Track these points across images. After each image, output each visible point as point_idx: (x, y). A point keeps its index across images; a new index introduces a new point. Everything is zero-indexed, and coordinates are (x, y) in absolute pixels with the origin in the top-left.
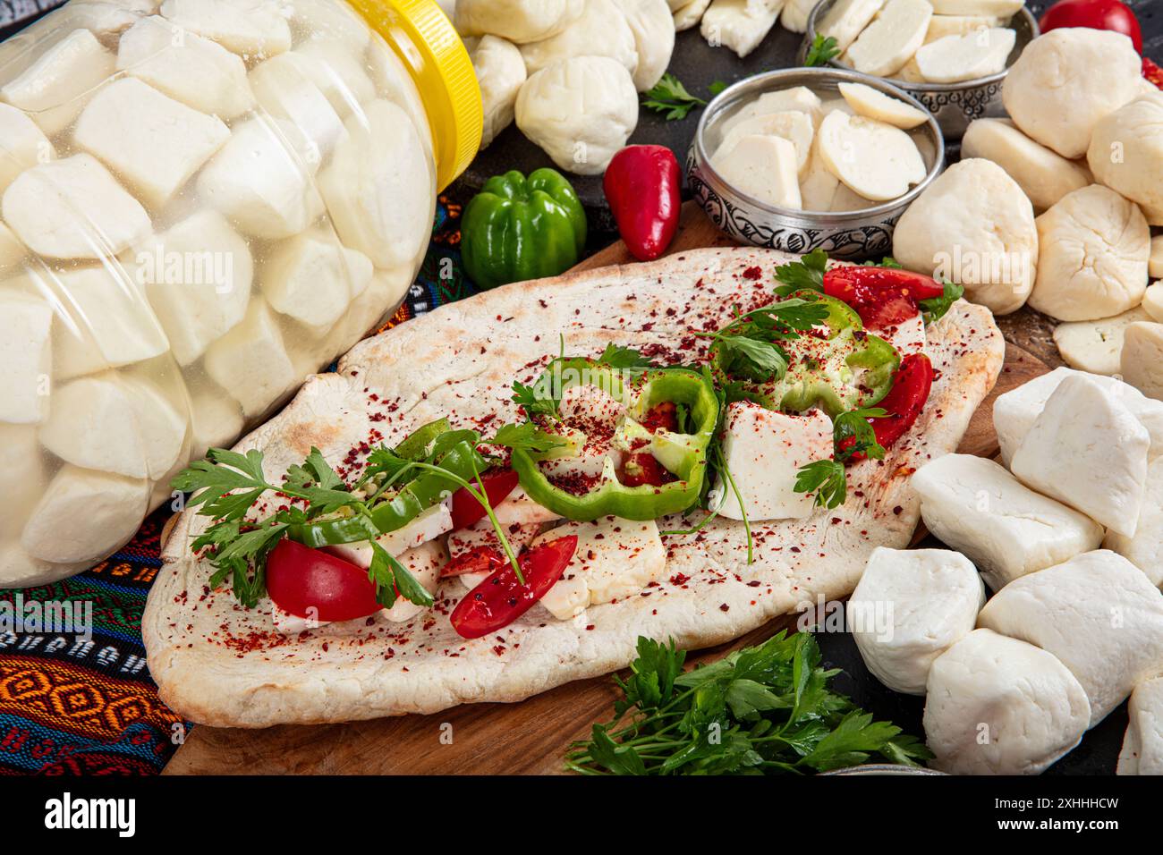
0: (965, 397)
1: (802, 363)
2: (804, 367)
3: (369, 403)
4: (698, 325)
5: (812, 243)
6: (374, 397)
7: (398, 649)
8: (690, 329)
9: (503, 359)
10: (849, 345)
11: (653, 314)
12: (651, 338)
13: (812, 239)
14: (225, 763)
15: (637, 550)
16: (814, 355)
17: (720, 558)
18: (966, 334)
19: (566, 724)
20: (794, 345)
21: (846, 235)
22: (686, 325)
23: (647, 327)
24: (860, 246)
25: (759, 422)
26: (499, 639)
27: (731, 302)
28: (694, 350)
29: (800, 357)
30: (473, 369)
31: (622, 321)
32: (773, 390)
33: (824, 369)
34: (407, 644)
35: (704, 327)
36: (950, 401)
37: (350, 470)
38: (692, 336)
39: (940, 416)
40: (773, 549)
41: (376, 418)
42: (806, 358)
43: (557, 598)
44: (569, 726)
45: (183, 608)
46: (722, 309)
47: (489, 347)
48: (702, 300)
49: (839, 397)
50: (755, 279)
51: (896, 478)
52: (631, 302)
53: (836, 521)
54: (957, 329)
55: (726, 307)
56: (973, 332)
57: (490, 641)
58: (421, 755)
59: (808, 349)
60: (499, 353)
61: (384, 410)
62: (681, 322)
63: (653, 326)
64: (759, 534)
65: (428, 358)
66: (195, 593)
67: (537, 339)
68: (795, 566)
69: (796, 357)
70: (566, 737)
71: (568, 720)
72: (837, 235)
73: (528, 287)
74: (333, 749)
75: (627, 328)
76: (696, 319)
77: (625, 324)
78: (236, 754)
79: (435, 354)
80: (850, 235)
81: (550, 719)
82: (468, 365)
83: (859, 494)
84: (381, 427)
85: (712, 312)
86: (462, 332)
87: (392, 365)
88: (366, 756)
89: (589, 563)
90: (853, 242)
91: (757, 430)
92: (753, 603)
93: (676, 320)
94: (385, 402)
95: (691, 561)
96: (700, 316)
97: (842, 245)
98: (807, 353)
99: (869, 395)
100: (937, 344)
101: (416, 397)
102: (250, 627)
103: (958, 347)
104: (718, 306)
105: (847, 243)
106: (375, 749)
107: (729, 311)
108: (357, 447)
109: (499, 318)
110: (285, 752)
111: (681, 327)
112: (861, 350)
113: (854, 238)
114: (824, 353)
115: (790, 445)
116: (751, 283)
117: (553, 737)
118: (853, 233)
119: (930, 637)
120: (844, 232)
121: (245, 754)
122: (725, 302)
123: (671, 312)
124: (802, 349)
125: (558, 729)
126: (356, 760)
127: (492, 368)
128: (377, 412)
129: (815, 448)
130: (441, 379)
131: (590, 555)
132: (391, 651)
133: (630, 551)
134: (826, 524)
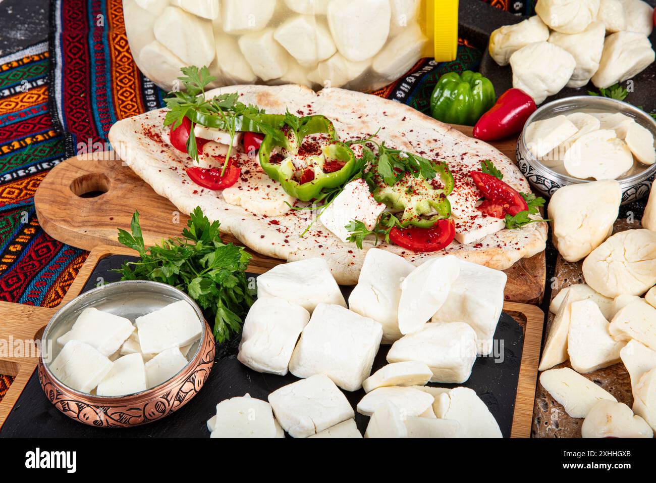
0: (465, 257)
1: (407, 187)
2: (406, 189)
3: (304, 106)
5: (529, 173)
6: (309, 106)
9: (362, 126)
10: (434, 196)
11: (431, 151)
13: (530, 171)
15: (269, 198)
16: (416, 189)
20: (412, 179)
21: (543, 179)
23: (422, 153)
24: (547, 189)
25: (356, 190)
26: (199, 189)
29: (409, 184)
30: (347, 121)
31: (418, 144)
32: (385, 189)
33: (412, 196)
36: (457, 255)
40: (315, 240)
41: (300, 112)
42: (411, 187)
43: (230, 192)
47: (364, 118)
48: (455, 159)
49: (405, 210)
52: (433, 141)
54: (513, 238)
56: (516, 244)
57: (196, 187)
59: (416, 184)
60: (363, 122)
61: (306, 112)
65: (340, 106)
67: (384, 128)
68: (308, 249)
69: (407, 183)
72: (540, 176)
75: (416, 148)
77: (418, 146)
80: (544, 180)
82: (350, 118)
86: (365, 107)
89: (253, 190)
90: (544, 184)
91: (353, 193)
92: (273, 244)
94: (310, 110)
95: (289, 221)
97: (539, 183)
98: (414, 185)
99: (418, 220)
100: (498, 237)
102: (159, 131)
103: (502, 244)
105: (542, 184)
109: (384, 113)
112: (436, 201)
113: (546, 183)
114: (421, 191)
115: (359, 208)
118: (546, 180)
120: (542, 177)
123: (437, 155)
124: (413, 183)
127: (354, 125)
128: (302, 111)
131: (256, 189)
132: (176, 169)
133: (267, 197)
134: (346, 250)
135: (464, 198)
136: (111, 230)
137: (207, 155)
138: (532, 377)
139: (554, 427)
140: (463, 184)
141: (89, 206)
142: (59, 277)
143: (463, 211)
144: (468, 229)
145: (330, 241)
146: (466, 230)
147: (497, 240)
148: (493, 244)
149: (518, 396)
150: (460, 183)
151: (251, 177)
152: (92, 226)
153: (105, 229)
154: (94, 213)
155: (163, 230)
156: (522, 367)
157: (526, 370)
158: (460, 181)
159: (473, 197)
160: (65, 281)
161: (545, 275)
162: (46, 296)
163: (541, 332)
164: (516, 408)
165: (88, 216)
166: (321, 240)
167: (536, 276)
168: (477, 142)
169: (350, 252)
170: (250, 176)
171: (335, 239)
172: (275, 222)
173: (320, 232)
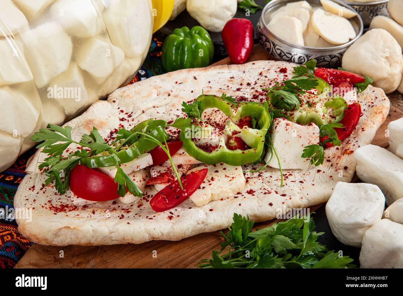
0: (374, 123)
1: (306, 104)
2: (307, 105)
3: (120, 114)
4: (260, 90)
5: (308, 60)
6: (122, 111)
7: (126, 215)
8: (257, 91)
9: (178, 99)
10: (326, 98)
11: (241, 85)
12: (240, 94)
13: (308, 58)
14: (46, 261)
15: (233, 178)
16: (311, 101)
17: (268, 184)
18: (374, 98)
20: (303, 96)
21: (322, 58)
22: (255, 90)
23: (238, 90)
24: (328, 63)
25: (288, 127)
26: (171, 213)
27: (274, 81)
28: (258, 99)
29: (305, 101)
30: (164, 102)
31: (228, 86)
32: (293, 114)
33: (315, 107)
34: (130, 213)
35: (263, 91)
36: (368, 125)
37: (110, 140)
38: (257, 94)
39: (364, 130)
40: (291, 181)
41: (122, 120)
42: (308, 102)
43: (197, 197)
44: (200, 253)
45: (32, 193)
46: (270, 84)
47: (172, 94)
48: (262, 80)
49: (322, 119)
50: (284, 73)
51: (345, 155)
52: (232, 79)
53: (319, 171)
54: (370, 96)
55: (272, 83)
56: (376, 98)
57: (167, 213)
58: (133, 262)
59: (309, 98)
60: (176, 96)
61: (126, 117)
62: (253, 88)
63: (241, 89)
64: (286, 175)
65: (146, 97)
66: (38, 187)
67: (192, 92)
68: (302, 189)
69: (304, 101)
70: (198, 257)
71: (199, 250)
72: (318, 57)
73: (189, 71)
74: (94, 257)
75: (230, 89)
76: (259, 87)
77: (229, 88)
78: (51, 257)
79: (149, 95)
80: (324, 58)
81: (192, 249)
82: (164, 100)
83: (329, 161)
84: (125, 123)
85: (266, 85)
86: (161, 87)
87: (130, 99)
88: (109, 261)
89: (212, 182)
90: (325, 61)
91: (287, 130)
92: (283, 203)
93: (251, 87)
94: (127, 114)
95: (256, 184)
96: (261, 86)
97: (320, 62)
98: (308, 100)
99: (334, 119)
100: (361, 102)
101: (140, 112)
102: (61, 202)
103: (370, 104)
104: (269, 83)
105: (323, 61)
106: (113, 258)
107: (273, 85)
108: (114, 131)
109: (176, 83)
110: (73, 258)
111: (253, 90)
112: (331, 100)
113: (326, 59)
114: (315, 101)
115: (300, 137)
116: (282, 74)
117: (193, 257)
118: (325, 57)
119: (364, 220)
120: (322, 56)
121: (55, 257)
122: (271, 81)
123: (249, 84)
124: (306, 98)
125: (195, 254)
126: (104, 263)
127: (172, 102)
128: (123, 117)
129: (311, 139)
130: (151, 105)
131: (212, 179)
132: (122, 215)
134: (315, 172)
145: (297, 175)
168: (254, 64)
172: (251, 192)
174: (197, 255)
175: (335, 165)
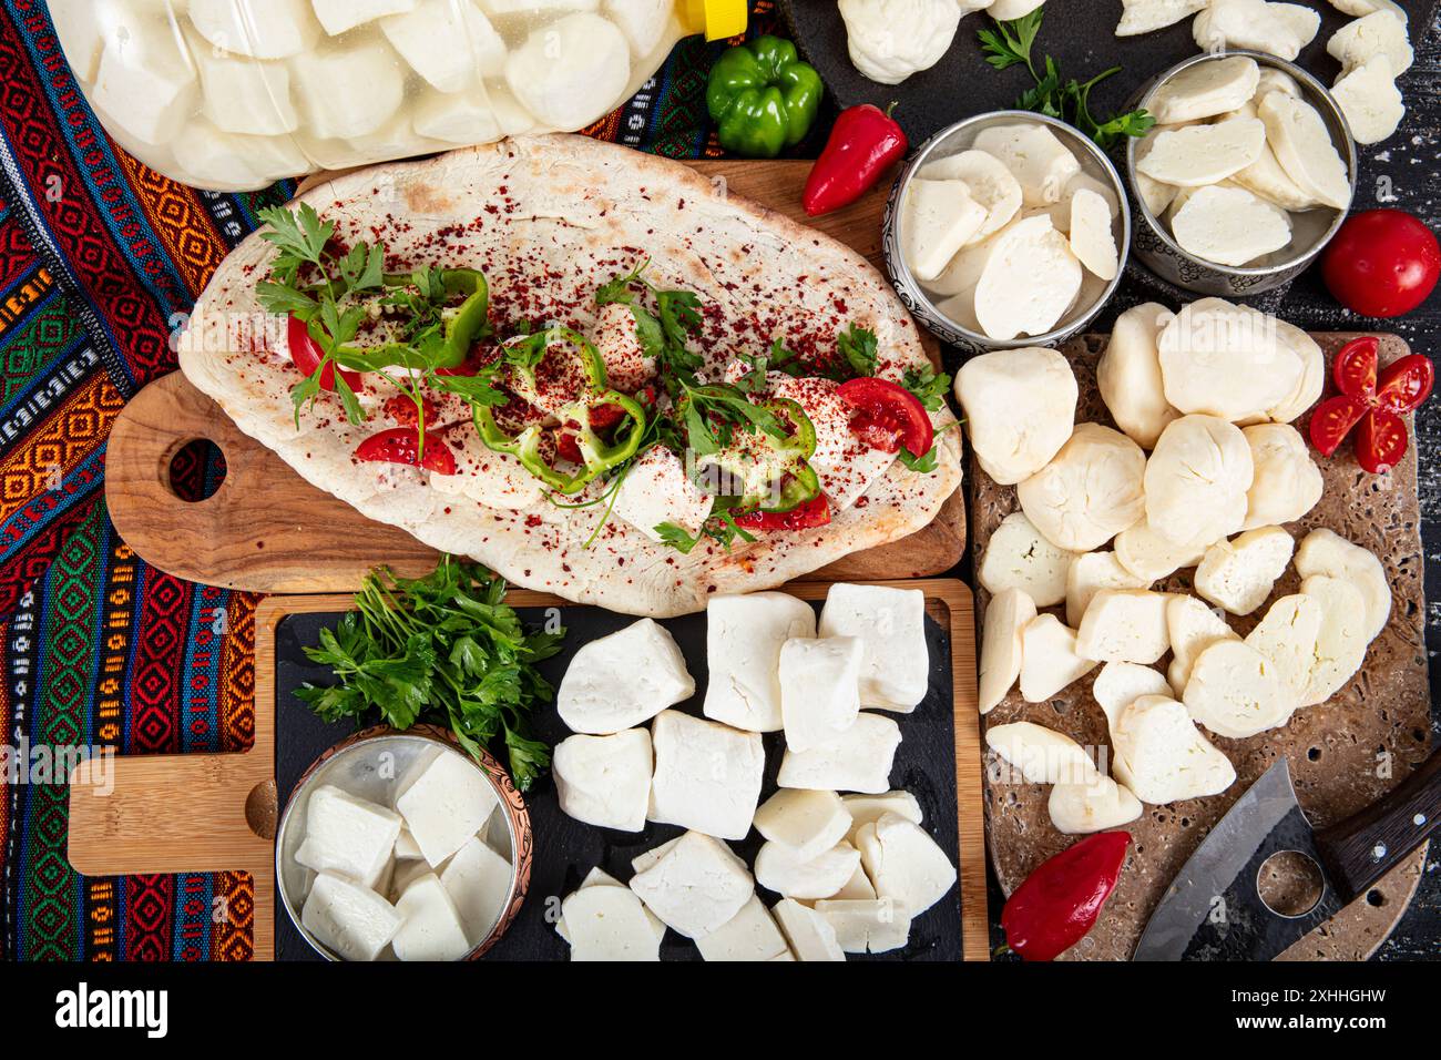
0: (850, 543)
3: (495, 194)
4: (763, 316)
6: (503, 190)
8: (754, 315)
9: (612, 231)
10: (788, 462)
11: (745, 279)
12: (723, 297)
15: (513, 491)
16: (755, 452)
17: (572, 527)
18: (917, 490)
19: (391, 548)
20: (746, 436)
22: (755, 309)
23: (730, 287)
27: (802, 317)
30: (584, 222)
31: (720, 265)
35: (765, 322)
36: (839, 537)
37: (436, 243)
38: (750, 322)
39: (816, 544)
40: (610, 548)
41: (492, 210)
42: (747, 450)
43: (440, 479)
45: (243, 278)
46: (790, 318)
47: (610, 214)
48: (787, 296)
50: (839, 312)
51: (738, 564)
52: (742, 253)
54: (914, 482)
55: (795, 319)
56: (921, 494)
60: (612, 224)
61: (502, 205)
62: (755, 303)
63: (734, 289)
64: (614, 529)
65: (560, 190)
66: (260, 272)
67: (650, 232)
68: (605, 576)
69: (739, 444)
70: (384, 557)
75: (717, 275)
76: (766, 310)
77: (720, 269)
79: (568, 190)
82: (583, 215)
83: (710, 551)
84: (489, 220)
85: (782, 314)
86: (605, 183)
87: (534, 174)
89: (481, 472)
93: (754, 298)
94: (508, 200)
95: (554, 513)
96: (772, 310)
100: (890, 480)
101: (529, 215)
103: (899, 496)
104: (790, 312)
107: (794, 323)
108: (457, 227)
109: (642, 190)
111: (751, 308)
114: (764, 456)
116: (833, 312)
122: (798, 314)
123: (757, 288)
125: (385, 548)
127: (596, 233)
128: (496, 205)
129: (687, 517)
130: (555, 214)
131: (485, 467)
132: (328, 421)
133: (508, 488)
134: (662, 558)
135: (828, 426)
136: (270, 571)
137: (373, 389)
138: (972, 725)
139: (1011, 801)
140: (822, 396)
141: (212, 523)
142: (221, 660)
143: (832, 453)
144: (844, 486)
145: (632, 540)
146: (841, 490)
147: (890, 486)
148: (885, 496)
149: (960, 765)
150: (817, 396)
151: (466, 435)
152: (235, 569)
153: (260, 573)
154: (226, 538)
155: (352, 551)
156: (956, 710)
157: (962, 713)
158: (816, 392)
159: (841, 413)
160: (234, 665)
161: (964, 516)
162: (219, 707)
163: (973, 633)
164: (959, 787)
165: (220, 547)
166: (617, 542)
167: (951, 525)
168: (816, 243)
169: (670, 561)
170: (463, 433)
171: (637, 534)
172: (533, 521)
173: (610, 526)
174: (387, 552)
175: (708, 567)
